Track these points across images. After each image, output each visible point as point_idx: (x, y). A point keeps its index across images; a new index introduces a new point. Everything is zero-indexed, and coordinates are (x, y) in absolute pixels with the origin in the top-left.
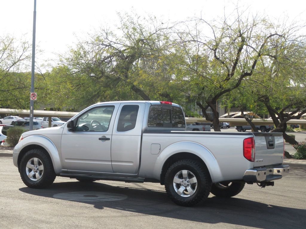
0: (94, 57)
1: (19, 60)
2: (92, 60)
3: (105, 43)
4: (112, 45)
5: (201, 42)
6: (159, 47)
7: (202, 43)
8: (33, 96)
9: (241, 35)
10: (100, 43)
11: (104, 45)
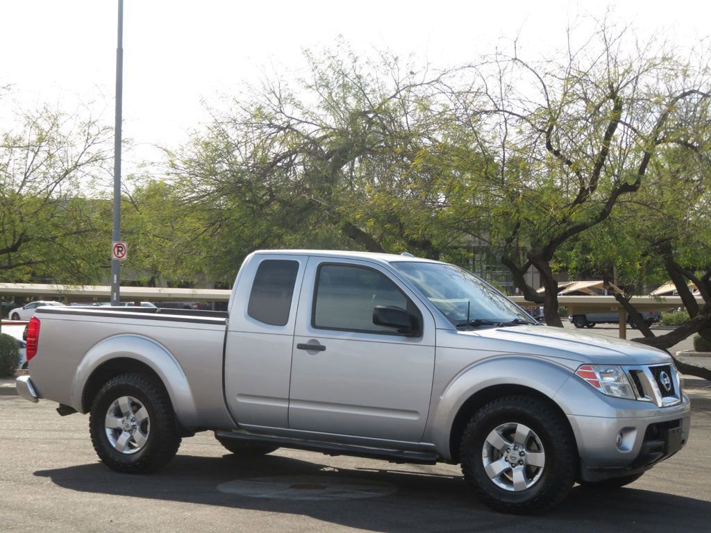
0: (250, 157)
1: (76, 166)
2: (246, 163)
3: (276, 123)
4: (294, 127)
5: (514, 114)
6: (406, 128)
7: (515, 117)
8: (118, 251)
9: (613, 95)
10: (264, 122)
11: (275, 126)
